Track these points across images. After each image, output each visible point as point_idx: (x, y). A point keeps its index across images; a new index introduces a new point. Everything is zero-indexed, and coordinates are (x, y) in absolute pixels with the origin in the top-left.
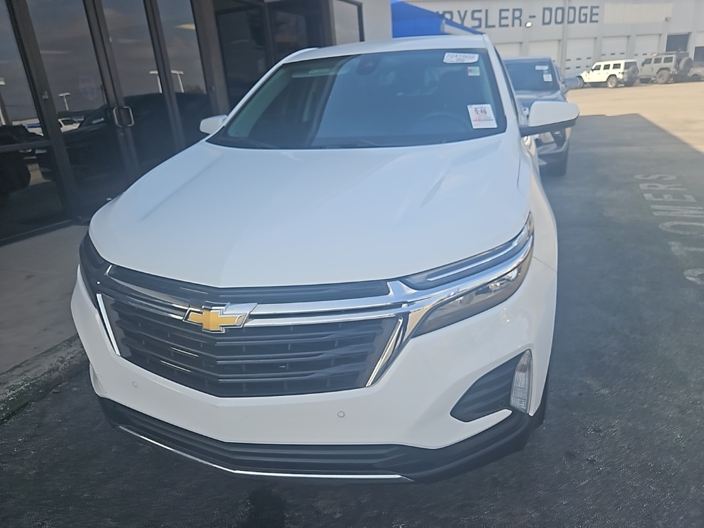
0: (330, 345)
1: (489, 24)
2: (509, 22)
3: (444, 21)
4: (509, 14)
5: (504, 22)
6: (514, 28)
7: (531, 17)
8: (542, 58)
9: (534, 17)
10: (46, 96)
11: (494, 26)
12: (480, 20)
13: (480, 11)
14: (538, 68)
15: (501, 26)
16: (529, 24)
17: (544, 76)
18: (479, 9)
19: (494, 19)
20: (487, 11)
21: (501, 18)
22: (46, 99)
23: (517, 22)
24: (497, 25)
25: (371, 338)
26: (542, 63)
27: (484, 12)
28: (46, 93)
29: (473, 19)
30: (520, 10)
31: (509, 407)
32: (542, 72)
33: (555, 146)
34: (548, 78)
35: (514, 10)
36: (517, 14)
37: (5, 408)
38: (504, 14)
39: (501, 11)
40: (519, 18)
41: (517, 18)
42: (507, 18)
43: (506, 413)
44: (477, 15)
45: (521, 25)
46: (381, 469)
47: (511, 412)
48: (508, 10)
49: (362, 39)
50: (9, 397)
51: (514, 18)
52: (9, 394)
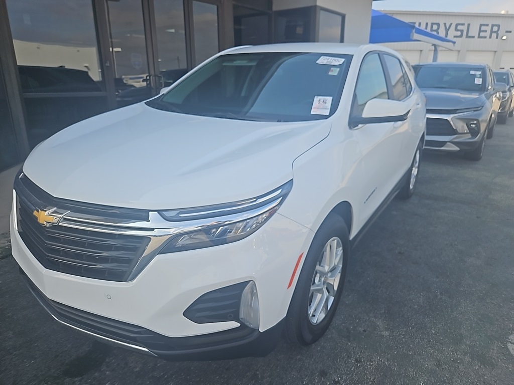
0: (109, 248)
1: (470, 35)
2: (488, 34)
3: (414, 31)
4: (488, 29)
5: (482, 34)
6: (490, 39)
7: (507, 32)
8: (478, 65)
9: (510, 32)
10: (108, 64)
11: (473, 37)
12: (462, 31)
13: (463, 24)
14: (472, 72)
15: (479, 37)
16: (504, 38)
17: (476, 79)
18: (463, 22)
19: (474, 31)
20: (469, 25)
21: (480, 31)
22: (107, 66)
23: (494, 35)
24: (477, 36)
25: (134, 249)
26: (476, 69)
27: (466, 25)
28: (108, 62)
29: (456, 30)
30: (499, 26)
31: (238, 321)
32: (475, 76)
33: (469, 136)
34: (479, 81)
35: (493, 26)
36: (495, 29)
37: (2, 252)
38: (483, 28)
39: (481, 25)
40: (497, 32)
41: (495, 32)
42: (486, 31)
43: (235, 324)
44: (459, 27)
45: (497, 38)
46: (138, 342)
47: (240, 325)
48: (488, 25)
49: (342, 41)
50: (6, 246)
51: (492, 32)
52: (6, 244)
